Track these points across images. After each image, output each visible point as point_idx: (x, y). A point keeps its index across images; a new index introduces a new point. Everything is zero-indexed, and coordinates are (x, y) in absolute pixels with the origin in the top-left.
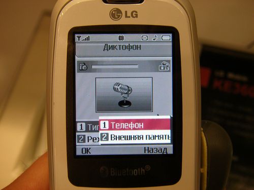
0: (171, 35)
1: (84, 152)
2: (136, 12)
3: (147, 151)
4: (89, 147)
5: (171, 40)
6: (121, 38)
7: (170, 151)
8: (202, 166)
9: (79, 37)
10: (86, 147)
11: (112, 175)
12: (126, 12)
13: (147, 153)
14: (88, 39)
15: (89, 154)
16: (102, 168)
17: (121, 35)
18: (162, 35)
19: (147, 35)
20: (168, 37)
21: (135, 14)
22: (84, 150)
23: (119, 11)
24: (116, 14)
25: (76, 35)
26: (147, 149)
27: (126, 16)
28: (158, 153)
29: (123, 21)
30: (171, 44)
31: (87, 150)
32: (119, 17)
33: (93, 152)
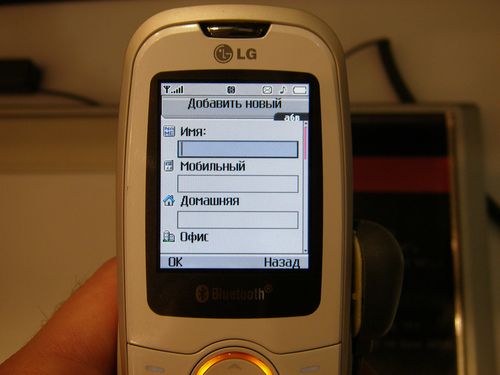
0: (307, 86)
1: (172, 264)
2: (254, 50)
3: (268, 264)
4: (179, 256)
5: (307, 94)
6: (230, 90)
7: (304, 264)
8: (353, 289)
9: (167, 88)
10: (176, 256)
11: (214, 298)
12: (239, 51)
13: (268, 267)
14: (181, 90)
15: (179, 267)
16: (199, 288)
17: (231, 85)
18: (294, 85)
19: (271, 85)
20: (303, 89)
21: (252, 54)
22: (172, 260)
23: (227, 49)
24: (223, 54)
25: (163, 85)
26: (268, 260)
27: (239, 57)
28: (285, 267)
29: (234, 64)
30: (308, 100)
31: (177, 261)
32: (228, 58)
33: (185, 265)
